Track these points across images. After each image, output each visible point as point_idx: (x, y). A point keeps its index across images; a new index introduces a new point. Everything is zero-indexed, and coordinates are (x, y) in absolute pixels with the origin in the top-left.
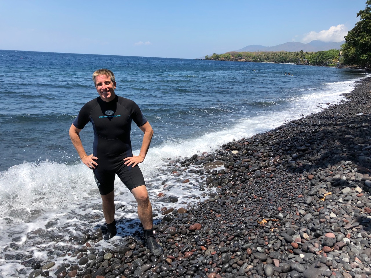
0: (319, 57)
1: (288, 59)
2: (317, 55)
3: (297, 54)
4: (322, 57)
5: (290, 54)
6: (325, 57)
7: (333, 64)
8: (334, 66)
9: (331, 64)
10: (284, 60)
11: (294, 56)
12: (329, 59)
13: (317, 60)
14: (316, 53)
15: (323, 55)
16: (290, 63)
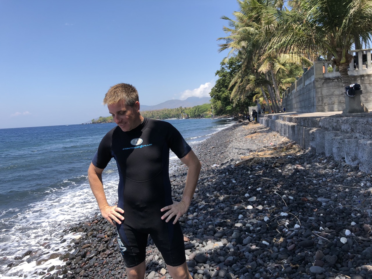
0: (196, 111)
1: (171, 115)
2: (195, 109)
3: (178, 110)
4: (198, 111)
5: (172, 110)
6: (201, 110)
7: (208, 116)
8: (209, 117)
9: (206, 116)
10: (168, 116)
11: (175, 112)
12: (204, 112)
13: (195, 113)
14: (193, 108)
15: (199, 109)
16: (173, 119)
